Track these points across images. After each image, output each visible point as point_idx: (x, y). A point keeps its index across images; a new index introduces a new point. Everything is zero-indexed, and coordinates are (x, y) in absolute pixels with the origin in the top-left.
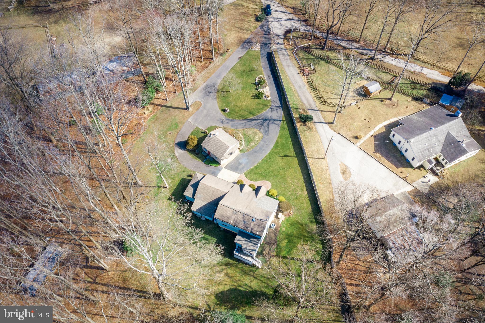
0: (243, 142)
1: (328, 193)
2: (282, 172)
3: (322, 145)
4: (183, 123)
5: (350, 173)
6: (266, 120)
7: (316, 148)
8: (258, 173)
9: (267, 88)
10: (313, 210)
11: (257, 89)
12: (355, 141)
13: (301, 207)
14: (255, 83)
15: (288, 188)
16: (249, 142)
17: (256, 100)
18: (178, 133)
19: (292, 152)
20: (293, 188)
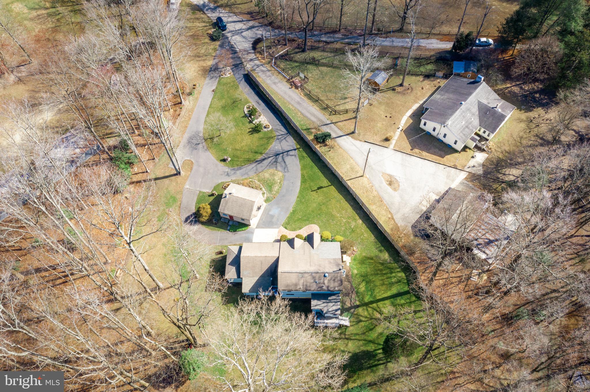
0: (264, 189)
1: (384, 212)
2: (324, 208)
3: (354, 160)
4: (181, 192)
5: (397, 181)
6: (279, 154)
7: (348, 166)
8: (298, 220)
9: (262, 117)
10: (376, 237)
11: (251, 122)
12: (386, 144)
13: (362, 239)
14: (245, 116)
15: (338, 224)
16: (271, 187)
17: (256, 135)
18: (180, 207)
19: (325, 182)
20: (344, 221)
